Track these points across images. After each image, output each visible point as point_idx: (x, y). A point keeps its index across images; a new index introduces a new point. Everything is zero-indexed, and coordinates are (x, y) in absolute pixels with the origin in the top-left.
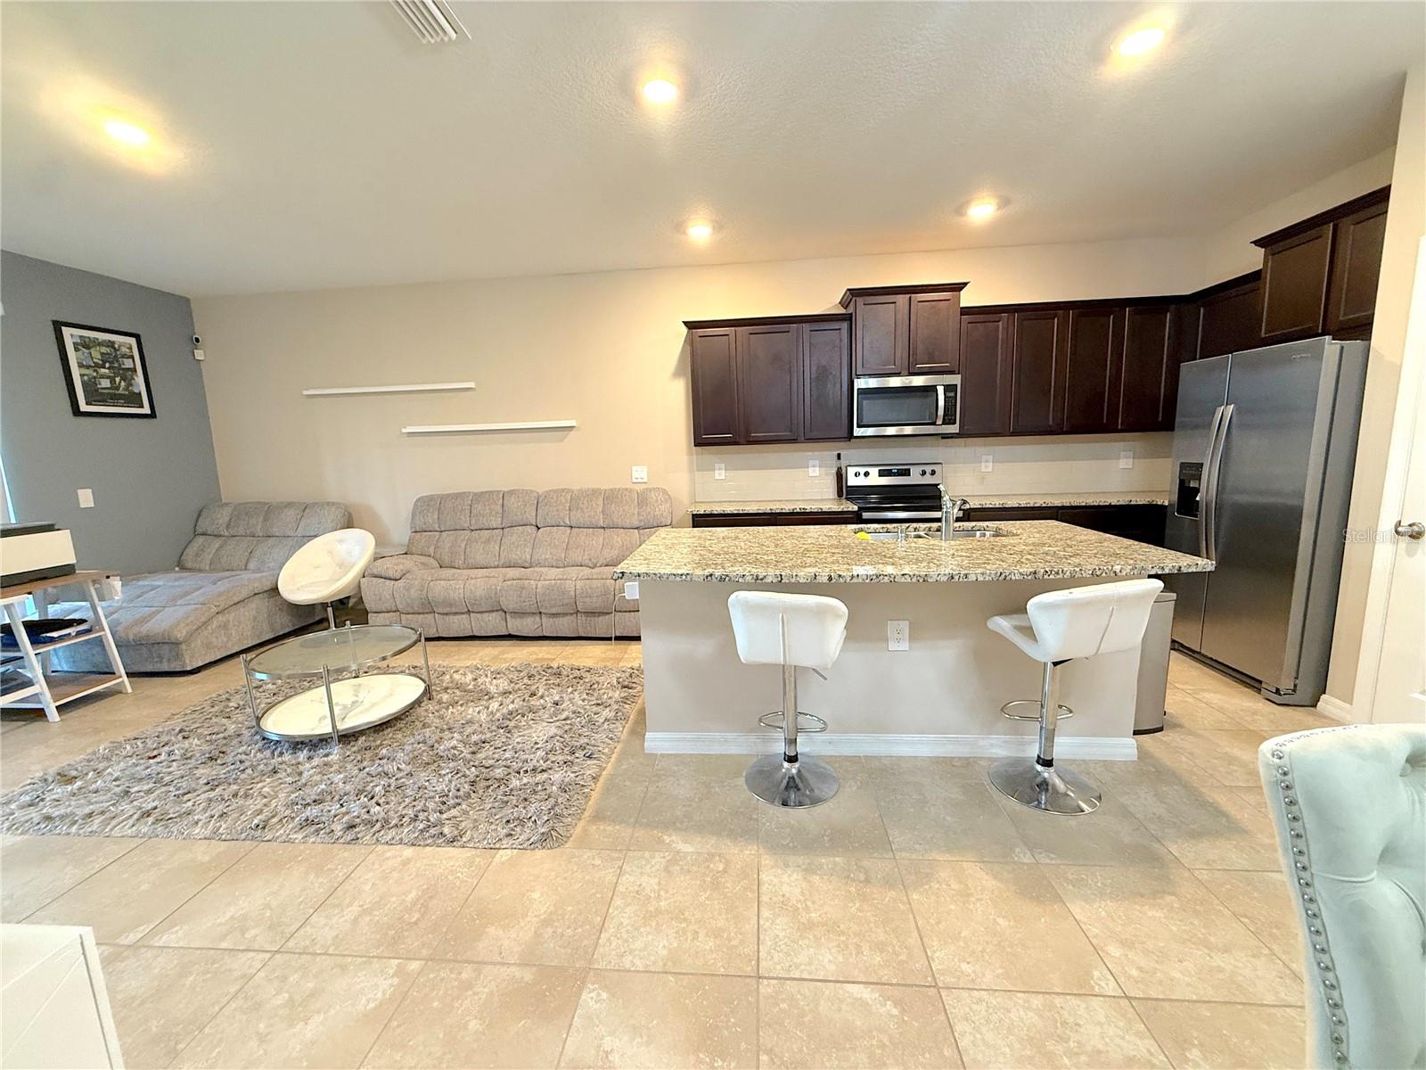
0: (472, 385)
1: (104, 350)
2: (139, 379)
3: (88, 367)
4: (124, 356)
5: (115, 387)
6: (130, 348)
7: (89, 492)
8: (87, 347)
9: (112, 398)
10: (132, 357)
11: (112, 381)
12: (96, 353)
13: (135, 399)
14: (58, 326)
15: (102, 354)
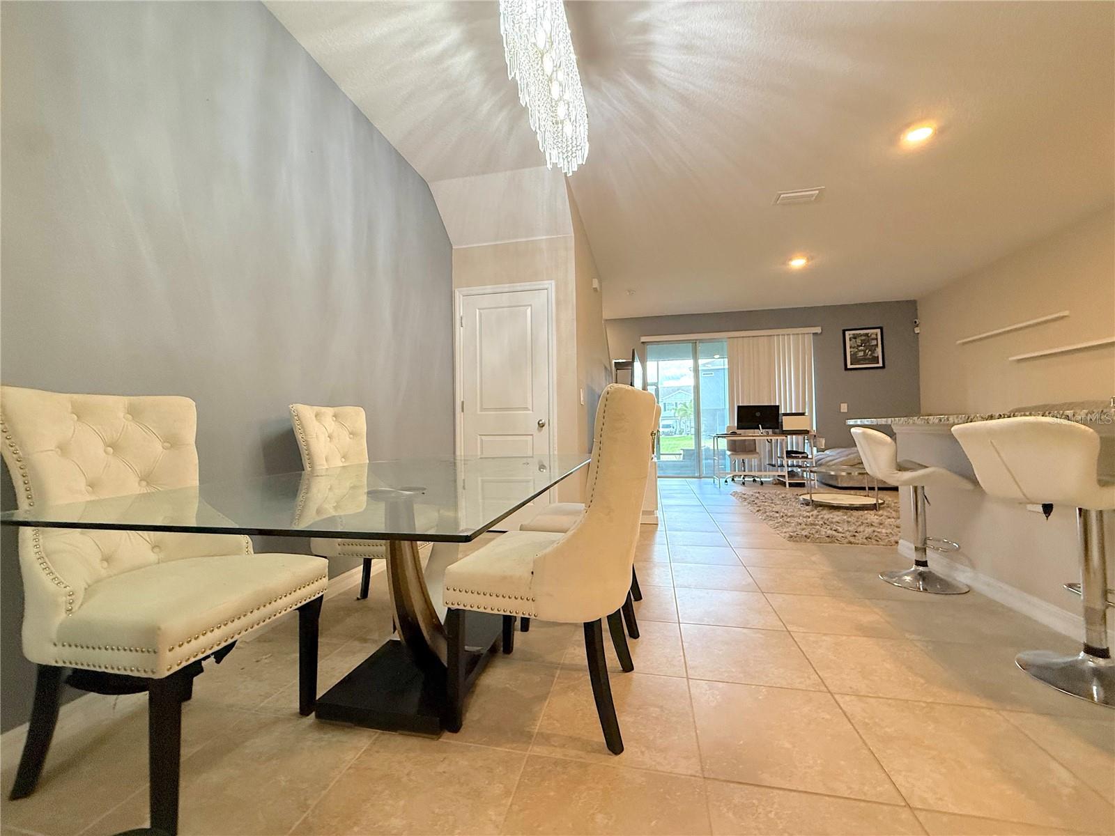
0: (1066, 313)
1: (863, 338)
2: (879, 349)
3: (854, 348)
4: (873, 339)
5: (865, 354)
6: (877, 335)
7: (846, 405)
8: (855, 338)
9: (864, 360)
10: (877, 339)
11: (865, 351)
12: (859, 341)
13: (876, 360)
14: (844, 331)
15: (861, 340)
